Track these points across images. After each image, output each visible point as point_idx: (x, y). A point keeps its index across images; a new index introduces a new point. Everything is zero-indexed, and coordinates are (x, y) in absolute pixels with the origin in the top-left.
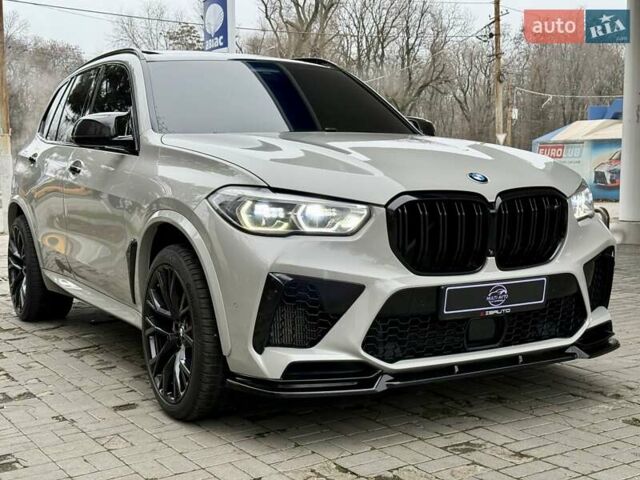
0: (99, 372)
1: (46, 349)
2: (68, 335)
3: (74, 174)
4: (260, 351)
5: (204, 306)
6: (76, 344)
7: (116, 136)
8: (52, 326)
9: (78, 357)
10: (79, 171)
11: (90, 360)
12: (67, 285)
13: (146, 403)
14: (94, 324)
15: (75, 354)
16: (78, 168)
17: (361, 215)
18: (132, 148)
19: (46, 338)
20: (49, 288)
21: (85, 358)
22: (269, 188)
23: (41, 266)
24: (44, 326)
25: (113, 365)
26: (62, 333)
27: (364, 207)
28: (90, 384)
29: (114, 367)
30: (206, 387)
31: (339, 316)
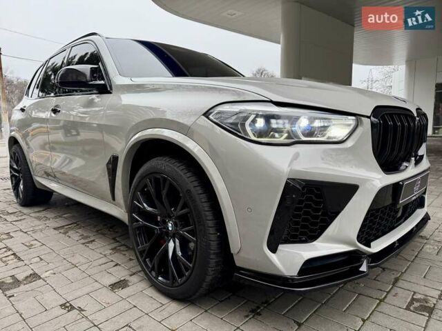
0: (83, 246)
1: (40, 227)
2: (53, 215)
3: (54, 113)
4: (274, 250)
5: (206, 209)
6: (60, 223)
7: (92, 81)
8: (41, 209)
9: (65, 233)
10: (59, 111)
11: (75, 235)
12: (53, 186)
13: (134, 279)
14: (68, 206)
15: (62, 231)
16: (59, 109)
17: (349, 125)
18: (104, 90)
19: (39, 218)
20: (38, 186)
21: (70, 233)
22: (271, 102)
23: (32, 173)
24: (37, 209)
25: (92, 239)
26: (49, 214)
27: (354, 118)
28: (82, 260)
29: (94, 241)
30: (209, 278)
31: (337, 214)
